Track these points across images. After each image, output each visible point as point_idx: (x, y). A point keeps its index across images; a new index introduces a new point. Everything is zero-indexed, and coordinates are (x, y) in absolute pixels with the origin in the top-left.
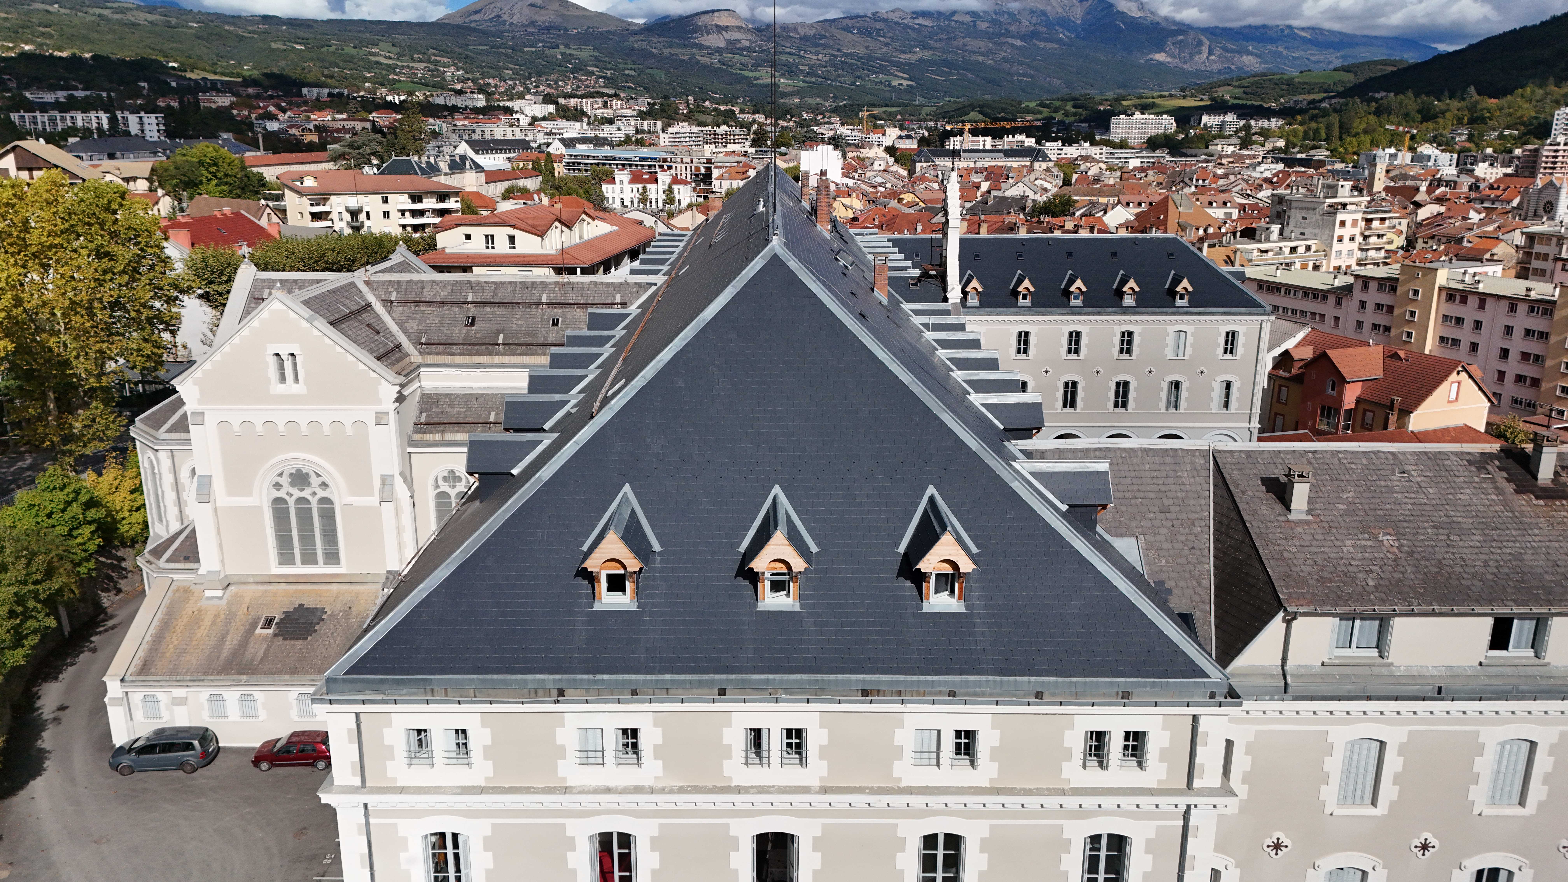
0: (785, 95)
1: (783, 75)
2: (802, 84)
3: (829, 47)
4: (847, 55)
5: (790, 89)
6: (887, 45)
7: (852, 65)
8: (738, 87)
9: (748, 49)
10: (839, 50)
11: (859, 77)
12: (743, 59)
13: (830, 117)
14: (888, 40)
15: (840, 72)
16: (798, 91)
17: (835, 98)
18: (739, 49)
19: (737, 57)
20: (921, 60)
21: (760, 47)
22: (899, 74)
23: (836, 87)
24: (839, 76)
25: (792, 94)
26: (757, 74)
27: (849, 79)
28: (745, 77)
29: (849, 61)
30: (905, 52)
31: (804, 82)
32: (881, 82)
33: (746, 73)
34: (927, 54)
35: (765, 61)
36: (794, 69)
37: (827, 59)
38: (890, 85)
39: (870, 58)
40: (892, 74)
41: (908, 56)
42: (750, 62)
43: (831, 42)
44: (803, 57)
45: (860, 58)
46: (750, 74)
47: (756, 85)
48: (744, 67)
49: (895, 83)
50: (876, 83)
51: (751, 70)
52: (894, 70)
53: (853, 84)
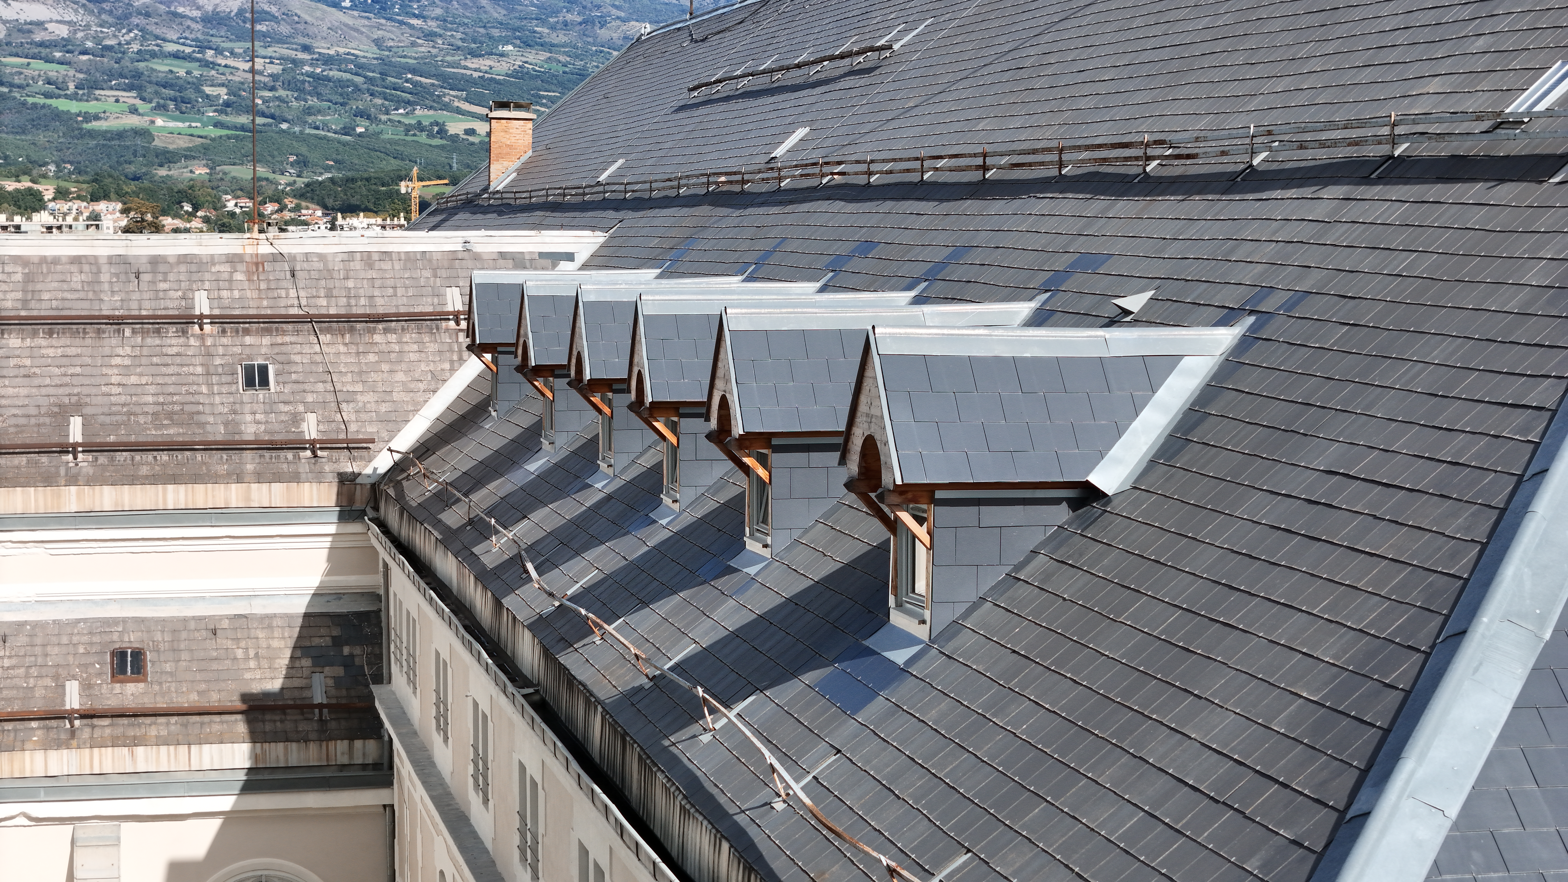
0: (168, 157)
1: (161, 108)
2: (213, 132)
3: (281, 40)
4: (328, 61)
5: (183, 143)
6: (430, 36)
7: (340, 83)
8: (42, 138)
9: (65, 44)
10: (306, 48)
11: (361, 114)
12: (54, 71)
13: (297, 209)
14: (433, 25)
15: (313, 101)
16: (206, 148)
17: (303, 164)
18: (42, 44)
19: (37, 64)
20: (520, 74)
21: (97, 40)
22: (466, 106)
23: (302, 138)
24: (309, 111)
25: (189, 155)
26: (92, 107)
27: (334, 120)
28: (58, 115)
29: (334, 74)
30: (475, 54)
31: (217, 125)
32: (420, 127)
33: (62, 105)
34: (535, 59)
35: (111, 75)
36: (190, 94)
37: (276, 69)
38: (442, 132)
39: (386, 67)
40: (446, 107)
41: (484, 63)
42: (71, 77)
43: (284, 29)
44: (212, 65)
45: (361, 68)
46: (74, 107)
47: (92, 134)
48: (57, 87)
49: (456, 127)
50: (408, 129)
51: (74, 97)
52: (450, 96)
53: (347, 130)
